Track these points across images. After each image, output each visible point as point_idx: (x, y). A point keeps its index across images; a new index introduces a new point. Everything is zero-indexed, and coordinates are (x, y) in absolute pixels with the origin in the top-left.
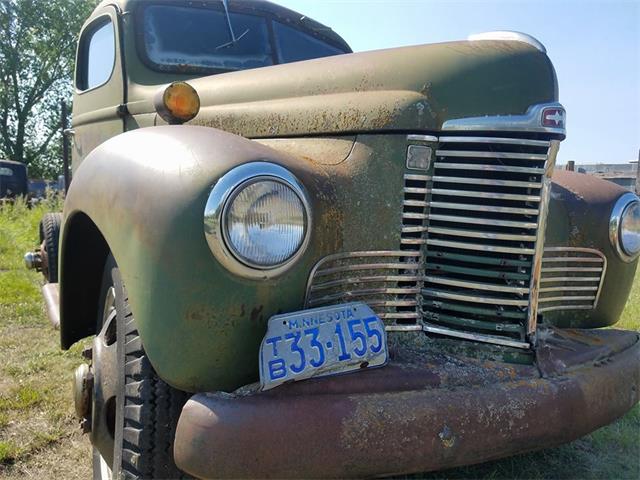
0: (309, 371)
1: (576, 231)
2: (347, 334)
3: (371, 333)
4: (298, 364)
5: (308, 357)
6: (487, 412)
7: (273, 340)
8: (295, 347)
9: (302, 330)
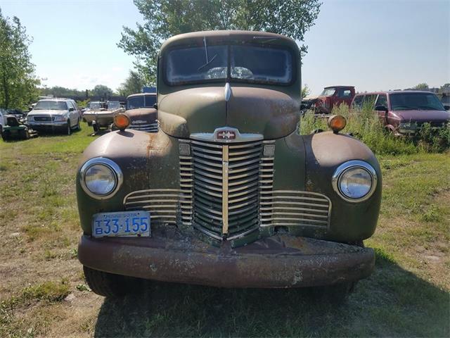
0: (111, 234)
1: (309, 182)
2: (130, 223)
3: (142, 224)
4: (107, 231)
5: (112, 229)
6: (174, 262)
7: (99, 222)
8: (107, 225)
9: (111, 219)
